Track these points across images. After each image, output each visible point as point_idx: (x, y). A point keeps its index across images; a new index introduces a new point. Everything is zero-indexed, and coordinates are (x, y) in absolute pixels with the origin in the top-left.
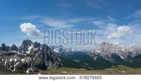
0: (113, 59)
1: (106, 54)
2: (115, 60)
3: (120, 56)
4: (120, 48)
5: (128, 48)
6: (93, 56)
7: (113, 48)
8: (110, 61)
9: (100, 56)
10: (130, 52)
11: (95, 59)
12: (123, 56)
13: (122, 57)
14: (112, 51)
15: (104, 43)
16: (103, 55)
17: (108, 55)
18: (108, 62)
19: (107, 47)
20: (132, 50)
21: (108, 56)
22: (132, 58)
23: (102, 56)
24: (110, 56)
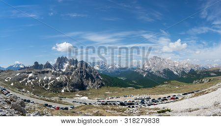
0: (165, 74)
1: (157, 69)
2: (168, 76)
3: (173, 71)
4: (174, 63)
5: (182, 63)
6: (142, 73)
7: (165, 63)
8: (162, 76)
9: (150, 72)
10: (184, 67)
11: (144, 76)
12: (177, 71)
13: (175, 73)
14: (165, 66)
15: (156, 57)
16: (153, 70)
17: (160, 70)
18: (159, 78)
19: (158, 62)
20: (187, 66)
21: (159, 72)
22: (186, 74)
23: (153, 72)
24: (162, 72)
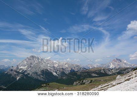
0: (43, 76)
1: (34, 70)
2: (46, 78)
3: (52, 72)
4: (53, 63)
5: (61, 63)
6: (15, 75)
7: (44, 63)
8: (39, 78)
9: (26, 73)
10: (64, 68)
11: (18, 78)
12: (56, 72)
13: (54, 74)
14: (43, 67)
15: (33, 57)
16: (30, 72)
17: (38, 71)
19: (36, 62)
20: (67, 66)
21: (36, 73)
22: (66, 75)
23: (29, 74)
24: (39, 73)
